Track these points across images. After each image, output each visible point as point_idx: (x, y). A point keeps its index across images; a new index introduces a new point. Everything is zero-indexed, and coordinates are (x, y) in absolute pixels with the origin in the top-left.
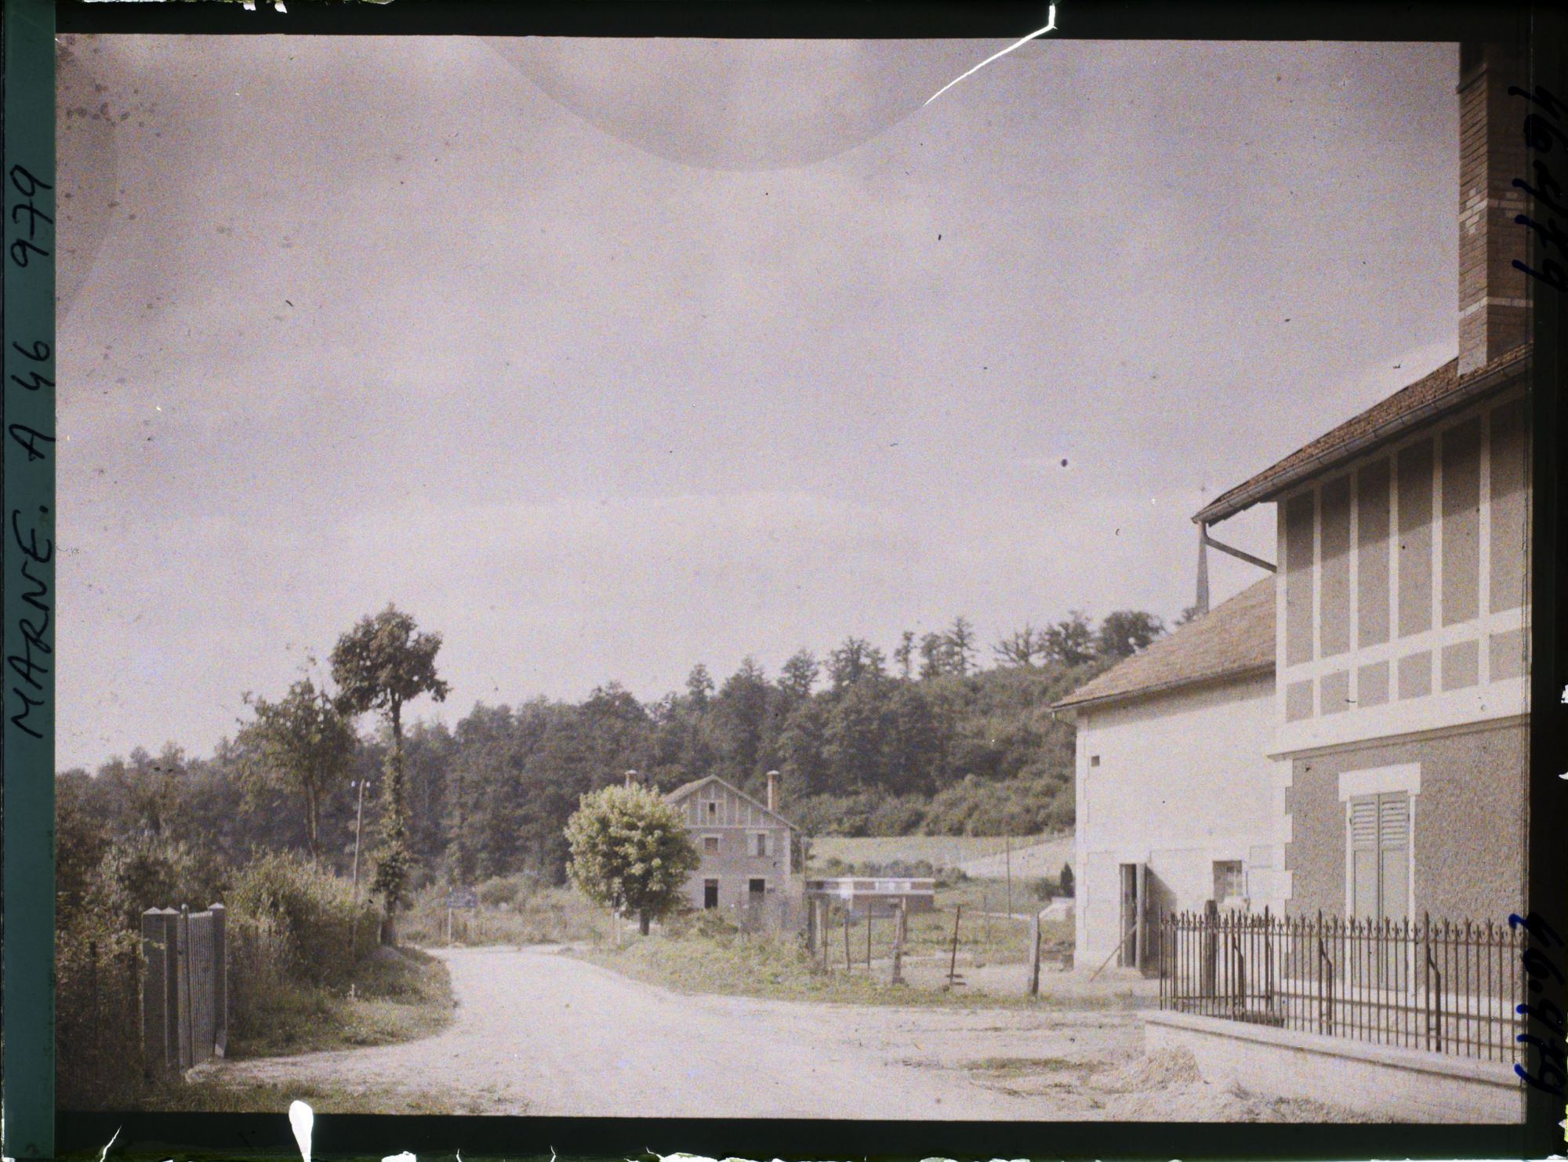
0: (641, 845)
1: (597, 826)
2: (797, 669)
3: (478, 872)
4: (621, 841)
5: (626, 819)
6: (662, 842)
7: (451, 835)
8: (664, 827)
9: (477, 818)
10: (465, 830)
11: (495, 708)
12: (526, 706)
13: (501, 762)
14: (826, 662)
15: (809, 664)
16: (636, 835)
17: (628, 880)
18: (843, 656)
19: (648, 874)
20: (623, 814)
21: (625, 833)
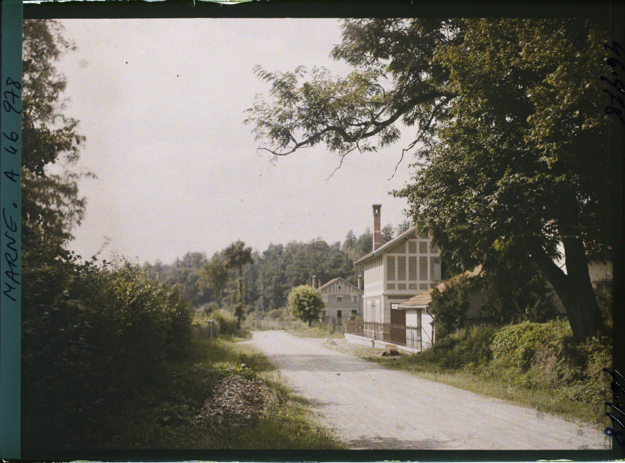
0: (308, 302)
1: (296, 296)
2: (387, 230)
3: (270, 307)
4: (303, 301)
5: (304, 295)
6: (314, 301)
7: (260, 293)
8: (315, 297)
9: (270, 288)
10: (265, 292)
11: (277, 245)
12: (289, 244)
13: (278, 267)
14: (397, 229)
15: (391, 229)
16: (307, 299)
17: (305, 312)
18: (402, 227)
19: (310, 310)
20: (303, 293)
21: (304, 298)
